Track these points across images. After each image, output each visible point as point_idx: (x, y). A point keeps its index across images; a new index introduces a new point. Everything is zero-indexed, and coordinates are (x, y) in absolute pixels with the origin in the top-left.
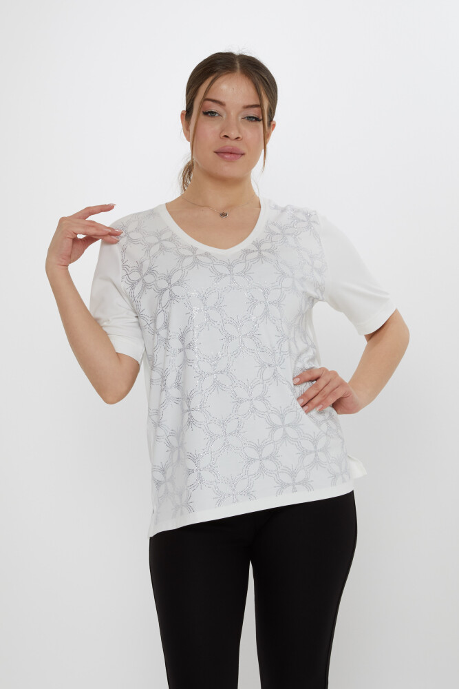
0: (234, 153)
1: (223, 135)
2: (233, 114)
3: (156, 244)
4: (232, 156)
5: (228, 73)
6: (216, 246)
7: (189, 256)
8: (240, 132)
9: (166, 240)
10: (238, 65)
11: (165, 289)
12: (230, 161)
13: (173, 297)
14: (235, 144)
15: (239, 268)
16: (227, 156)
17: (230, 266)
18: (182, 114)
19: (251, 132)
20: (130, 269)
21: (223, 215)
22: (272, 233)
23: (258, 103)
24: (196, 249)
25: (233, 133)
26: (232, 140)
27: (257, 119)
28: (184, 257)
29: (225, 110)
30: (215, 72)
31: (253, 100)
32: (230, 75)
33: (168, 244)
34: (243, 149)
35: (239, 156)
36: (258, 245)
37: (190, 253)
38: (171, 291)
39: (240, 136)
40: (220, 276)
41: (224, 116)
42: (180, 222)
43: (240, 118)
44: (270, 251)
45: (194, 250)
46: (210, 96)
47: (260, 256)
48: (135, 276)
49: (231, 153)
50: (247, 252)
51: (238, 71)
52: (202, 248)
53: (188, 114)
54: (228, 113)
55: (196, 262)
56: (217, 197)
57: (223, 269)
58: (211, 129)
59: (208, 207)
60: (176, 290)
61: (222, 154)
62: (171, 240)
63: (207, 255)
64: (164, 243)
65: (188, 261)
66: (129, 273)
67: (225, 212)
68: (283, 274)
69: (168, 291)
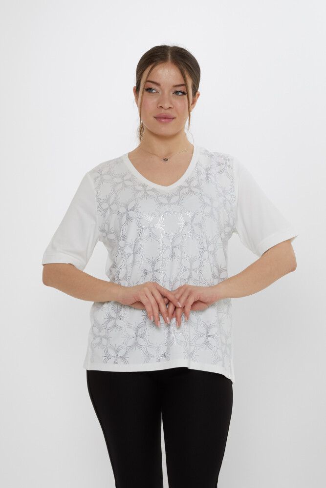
0: (168, 118)
1: (159, 106)
2: (166, 92)
3: (120, 183)
4: (166, 120)
5: (162, 63)
7: (141, 191)
8: (171, 103)
9: (127, 180)
10: (169, 56)
11: (124, 214)
12: (165, 123)
13: (129, 219)
14: (168, 112)
15: (174, 199)
16: (163, 120)
17: (169, 198)
18: (134, 89)
19: (179, 103)
20: (101, 201)
21: (165, 160)
23: (183, 83)
24: (147, 186)
25: (166, 105)
26: (165, 109)
27: (184, 93)
28: (138, 191)
29: (161, 89)
30: (154, 62)
31: (180, 81)
32: (163, 64)
33: (128, 183)
34: (174, 115)
35: (171, 120)
36: (189, 182)
37: (142, 189)
38: (128, 214)
39: (172, 106)
40: (161, 205)
41: (160, 93)
42: (137, 166)
43: (171, 93)
44: (196, 187)
45: (145, 186)
46: (150, 79)
47: (190, 191)
48: (105, 206)
49: (166, 118)
50: (181, 188)
51: (169, 61)
52: (151, 185)
53: (137, 89)
54: (163, 91)
55: (146, 195)
56: (160, 147)
57: (164, 200)
58: (152, 101)
59: (155, 155)
60: (131, 214)
61: (159, 119)
62: (130, 180)
63: (154, 190)
64: (126, 182)
65: (140, 194)
66: (101, 204)
67: (167, 158)
68: (205, 204)
69: (126, 215)
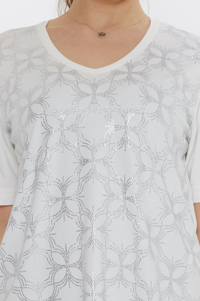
3: (24, 61)
6: (87, 66)
9: (35, 57)
15: (102, 89)
17: (94, 86)
21: (102, 35)
22: (151, 55)
24: (63, 66)
28: (49, 74)
36: (130, 66)
38: (30, 108)
40: (82, 95)
44: (141, 73)
45: (61, 67)
47: (129, 79)
50: (117, 73)
52: (71, 65)
57: (86, 88)
59: (88, 25)
62: (40, 57)
63: (74, 72)
64: (33, 60)
67: (104, 32)
68: (148, 98)
69: (27, 109)
